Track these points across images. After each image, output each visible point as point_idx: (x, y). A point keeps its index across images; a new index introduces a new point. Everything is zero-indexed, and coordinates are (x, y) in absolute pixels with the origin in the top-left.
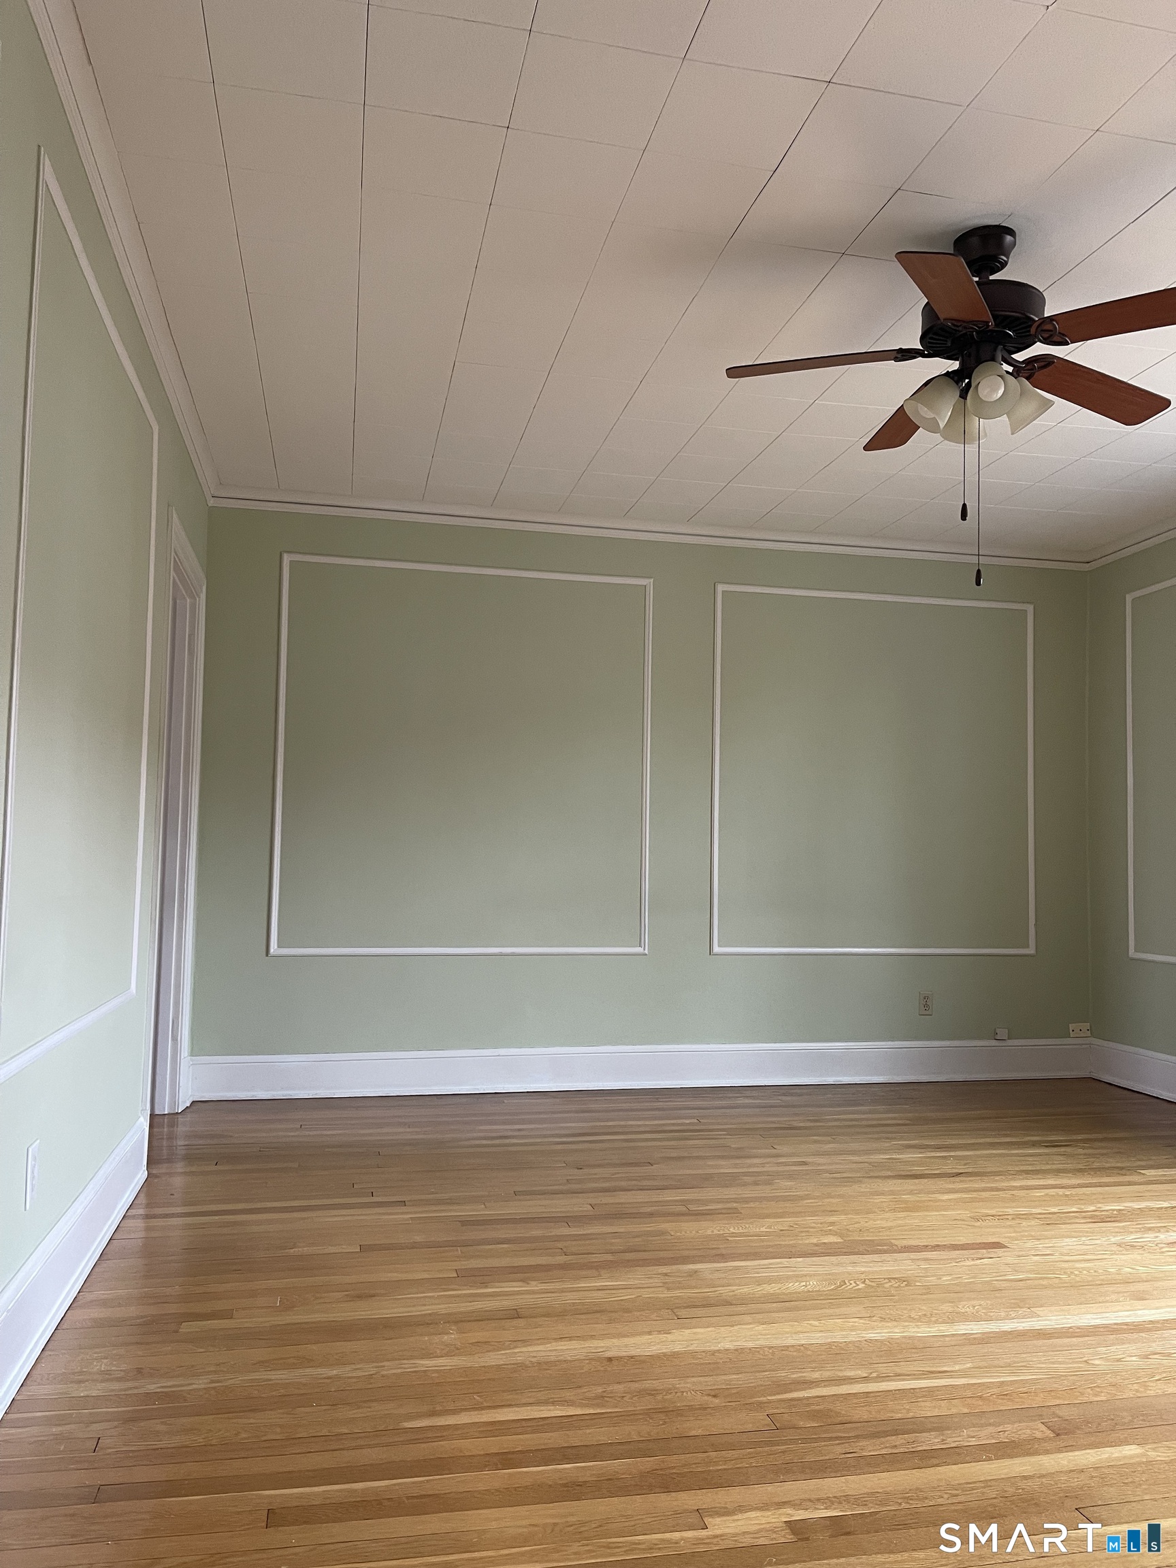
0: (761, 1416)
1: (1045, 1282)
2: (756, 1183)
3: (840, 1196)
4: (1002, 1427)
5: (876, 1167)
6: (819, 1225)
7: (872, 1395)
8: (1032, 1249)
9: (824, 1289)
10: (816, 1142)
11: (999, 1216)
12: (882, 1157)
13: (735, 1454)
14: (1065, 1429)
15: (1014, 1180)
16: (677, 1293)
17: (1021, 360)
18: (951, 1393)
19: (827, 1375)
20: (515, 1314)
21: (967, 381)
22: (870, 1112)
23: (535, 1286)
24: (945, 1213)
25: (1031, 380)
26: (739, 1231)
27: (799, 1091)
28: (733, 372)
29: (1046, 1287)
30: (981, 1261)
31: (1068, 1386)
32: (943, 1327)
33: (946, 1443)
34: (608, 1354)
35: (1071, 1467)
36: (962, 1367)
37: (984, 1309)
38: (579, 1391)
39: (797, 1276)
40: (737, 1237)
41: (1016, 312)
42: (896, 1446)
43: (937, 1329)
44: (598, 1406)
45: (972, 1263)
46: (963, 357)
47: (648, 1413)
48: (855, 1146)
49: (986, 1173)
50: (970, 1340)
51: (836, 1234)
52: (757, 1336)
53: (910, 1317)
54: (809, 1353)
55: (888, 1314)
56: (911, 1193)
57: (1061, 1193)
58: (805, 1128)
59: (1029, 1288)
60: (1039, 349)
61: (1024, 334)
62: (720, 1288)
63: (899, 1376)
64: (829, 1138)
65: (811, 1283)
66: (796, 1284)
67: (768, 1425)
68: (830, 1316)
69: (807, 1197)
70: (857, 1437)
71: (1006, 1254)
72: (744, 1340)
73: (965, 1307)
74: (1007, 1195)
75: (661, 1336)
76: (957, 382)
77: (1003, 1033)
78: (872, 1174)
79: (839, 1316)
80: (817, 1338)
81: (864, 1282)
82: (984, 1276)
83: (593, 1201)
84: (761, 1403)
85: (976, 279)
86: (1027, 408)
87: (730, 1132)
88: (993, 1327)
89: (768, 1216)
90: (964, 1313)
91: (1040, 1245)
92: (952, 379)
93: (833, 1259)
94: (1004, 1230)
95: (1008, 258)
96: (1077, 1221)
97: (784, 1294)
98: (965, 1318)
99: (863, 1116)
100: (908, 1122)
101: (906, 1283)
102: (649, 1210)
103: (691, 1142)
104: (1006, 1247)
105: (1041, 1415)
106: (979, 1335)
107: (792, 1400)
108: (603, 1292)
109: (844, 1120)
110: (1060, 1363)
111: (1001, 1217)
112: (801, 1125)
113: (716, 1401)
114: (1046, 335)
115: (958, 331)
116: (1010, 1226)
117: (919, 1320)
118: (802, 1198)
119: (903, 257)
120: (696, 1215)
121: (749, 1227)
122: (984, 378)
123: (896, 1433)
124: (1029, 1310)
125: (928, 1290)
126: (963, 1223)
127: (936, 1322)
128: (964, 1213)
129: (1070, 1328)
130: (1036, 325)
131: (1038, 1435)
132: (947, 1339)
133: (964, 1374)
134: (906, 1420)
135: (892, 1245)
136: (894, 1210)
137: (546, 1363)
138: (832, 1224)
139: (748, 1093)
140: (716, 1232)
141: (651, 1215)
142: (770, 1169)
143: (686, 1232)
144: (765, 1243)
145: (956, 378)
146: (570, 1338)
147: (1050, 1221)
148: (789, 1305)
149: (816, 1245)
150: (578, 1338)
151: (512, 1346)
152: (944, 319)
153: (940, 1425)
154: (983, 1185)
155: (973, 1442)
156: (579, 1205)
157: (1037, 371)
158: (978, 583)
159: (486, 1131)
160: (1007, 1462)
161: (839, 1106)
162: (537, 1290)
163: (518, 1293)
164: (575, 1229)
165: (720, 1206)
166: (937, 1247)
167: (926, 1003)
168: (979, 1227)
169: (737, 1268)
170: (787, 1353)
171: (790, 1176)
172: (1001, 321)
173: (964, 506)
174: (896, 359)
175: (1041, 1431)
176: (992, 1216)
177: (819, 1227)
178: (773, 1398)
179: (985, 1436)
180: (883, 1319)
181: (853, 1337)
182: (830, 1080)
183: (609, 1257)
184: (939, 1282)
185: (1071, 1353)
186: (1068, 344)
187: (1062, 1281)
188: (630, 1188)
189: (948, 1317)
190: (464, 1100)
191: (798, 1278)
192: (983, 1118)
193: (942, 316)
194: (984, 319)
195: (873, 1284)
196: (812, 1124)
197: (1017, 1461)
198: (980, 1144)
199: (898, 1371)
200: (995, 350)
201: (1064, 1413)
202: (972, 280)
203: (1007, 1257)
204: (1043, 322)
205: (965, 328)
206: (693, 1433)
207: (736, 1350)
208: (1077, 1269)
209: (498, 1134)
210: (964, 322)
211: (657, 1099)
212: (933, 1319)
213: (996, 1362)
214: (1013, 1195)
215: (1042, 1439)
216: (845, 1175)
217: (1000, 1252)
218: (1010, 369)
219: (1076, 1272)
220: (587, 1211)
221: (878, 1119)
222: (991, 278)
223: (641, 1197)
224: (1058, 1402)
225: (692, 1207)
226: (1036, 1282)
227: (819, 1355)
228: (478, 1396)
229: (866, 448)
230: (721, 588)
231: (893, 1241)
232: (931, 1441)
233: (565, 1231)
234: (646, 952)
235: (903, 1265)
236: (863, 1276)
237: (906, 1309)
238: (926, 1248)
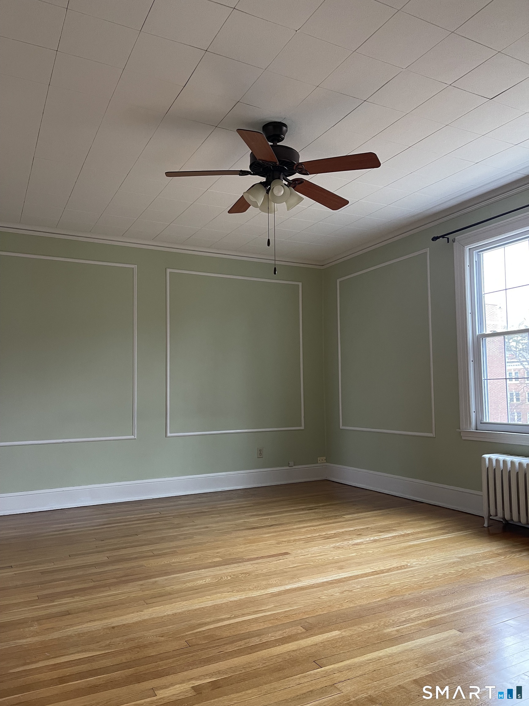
0: (183, 642)
1: (304, 567)
2: (185, 538)
3: (222, 540)
4: (284, 630)
5: (238, 526)
6: (212, 554)
7: (232, 625)
8: (299, 553)
9: (213, 582)
10: (212, 517)
11: (288, 541)
12: (241, 521)
13: (171, 660)
14: (310, 627)
15: (294, 525)
16: (147, 592)
17: (291, 180)
18: (265, 619)
19: (212, 619)
20: (68, 613)
21: (269, 186)
22: (238, 502)
23: (77, 599)
24: (265, 542)
25: (295, 188)
26: (176, 561)
27: (206, 496)
28: (169, 174)
29: (304, 569)
30: (279, 561)
31: (311, 609)
32: (262, 591)
33: (262, 641)
34: (113, 625)
35: (312, 643)
36: (270, 607)
37: (280, 581)
38: (98, 644)
39: (202, 577)
40: (176, 563)
41: (288, 160)
42: (241, 646)
43: (260, 592)
44: (107, 649)
45: (276, 562)
46: (267, 176)
47: (131, 649)
48: (230, 518)
49: (283, 523)
50: (273, 595)
51: (220, 557)
52: (182, 607)
53: (249, 589)
54: (205, 611)
55: (240, 589)
56: (252, 535)
57: (313, 529)
58: (208, 512)
59: (298, 570)
60: (297, 176)
61: (291, 169)
62: (167, 588)
63: (243, 615)
64: (218, 515)
65: (208, 580)
66: (201, 581)
67: (186, 646)
68: (216, 593)
69: (208, 542)
70: (224, 644)
71: (290, 557)
72: (177, 609)
73: (273, 581)
74: (291, 532)
75: (138, 613)
76: (265, 187)
77: (291, 463)
78: (236, 529)
79: (219, 593)
80: (210, 604)
81: (230, 577)
82: (281, 567)
83: (108, 555)
84: (183, 636)
85: (270, 144)
86: (293, 200)
87: (174, 517)
88: (282, 588)
89: (190, 553)
90: (271, 584)
91: (303, 551)
92: (263, 185)
93: (218, 568)
94: (289, 547)
95: (284, 137)
96: (318, 539)
97: (196, 586)
98: (272, 586)
99: (234, 504)
100: (253, 505)
101: (248, 574)
102: (135, 556)
103: (156, 523)
104: (290, 554)
105: (301, 623)
106: (277, 592)
107: (197, 632)
108: (111, 597)
109: (226, 506)
110: (309, 599)
111: (289, 541)
112: (206, 510)
113: (163, 638)
114: (300, 170)
115: (265, 165)
116: (292, 545)
117: (253, 590)
118: (205, 543)
119: (240, 131)
120: (158, 556)
121: (181, 558)
122: (276, 186)
123: (241, 640)
124: (298, 579)
125: (257, 576)
126: (273, 546)
127: (260, 589)
128: (273, 542)
129: (313, 584)
130: (296, 165)
131: (299, 632)
132: (264, 596)
133: (269, 610)
134: (245, 634)
135: (243, 559)
136: (245, 544)
137: (82, 634)
138: (218, 553)
139: (183, 498)
140: (166, 562)
141: (136, 558)
142: (191, 532)
143: (152, 564)
144: (189, 565)
145: (264, 185)
146: (95, 620)
147: (308, 541)
148: (198, 591)
149: (210, 563)
150: (98, 620)
151: (65, 628)
152: (259, 159)
153: (259, 634)
154: (282, 529)
155: (273, 639)
156: (103, 557)
157: (297, 185)
158: (275, 273)
159: (55, 528)
160: (286, 645)
161: (223, 500)
162: (79, 600)
163: (70, 603)
164: (99, 569)
165: (168, 550)
166: (262, 557)
167: (260, 453)
168: (280, 547)
169: (175, 578)
170: (196, 612)
171: (200, 534)
172: (282, 162)
173: (269, 240)
174: (240, 175)
175: (300, 629)
176: (285, 541)
177: (212, 555)
178: (188, 633)
179: (278, 635)
180: (238, 591)
181: (225, 601)
182: (220, 489)
183: (115, 580)
184: (262, 572)
185: (314, 595)
186: (308, 175)
187: (311, 565)
188: (126, 547)
189: (265, 587)
190: (45, 514)
191: (201, 578)
192: (282, 501)
193: (258, 158)
194: (274, 161)
195: (235, 577)
196: (211, 510)
197: (290, 644)
198: (281, 511)
199: (244, 613)
200: (280, 175)
201: (310, 621)
202: (268, 144)
203: (290, 558)
204: (298, 165)
205: (267, 164)
206: (152, 654)
207: (173, 614)
208: (317, 560)
209: (61, 529)
210: (267, 161)
211: (141, 505)
212: (259, 588)
213: (284, 603)
214: (294, 532)
215: (301, 633)
216: (224, 531)
217: (287, 556)
218: (287, 183)
219: (317, 561)
220: (106, 560)
221: (240, 505)
222: (278, 144)
223: (131, 550)
224: (307, 616)
225: (155, 553)
226: (301, 567)
227: (210, 611)
228: (48, 653)
229: (229, 212)
230: (169, 271)
231: (244, 557)
232: (256, 641)
233: (94, 570)
234: (136, 438)
235: (248, 567)
236: (230, 574)
237: (247, 586)
238: (257, 558)
